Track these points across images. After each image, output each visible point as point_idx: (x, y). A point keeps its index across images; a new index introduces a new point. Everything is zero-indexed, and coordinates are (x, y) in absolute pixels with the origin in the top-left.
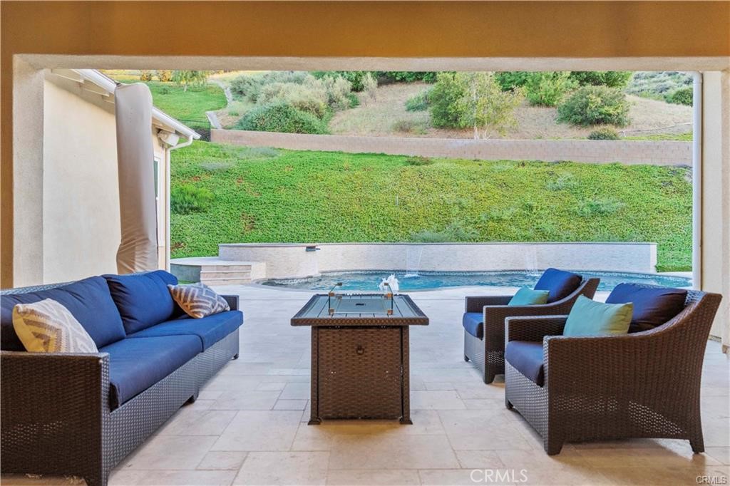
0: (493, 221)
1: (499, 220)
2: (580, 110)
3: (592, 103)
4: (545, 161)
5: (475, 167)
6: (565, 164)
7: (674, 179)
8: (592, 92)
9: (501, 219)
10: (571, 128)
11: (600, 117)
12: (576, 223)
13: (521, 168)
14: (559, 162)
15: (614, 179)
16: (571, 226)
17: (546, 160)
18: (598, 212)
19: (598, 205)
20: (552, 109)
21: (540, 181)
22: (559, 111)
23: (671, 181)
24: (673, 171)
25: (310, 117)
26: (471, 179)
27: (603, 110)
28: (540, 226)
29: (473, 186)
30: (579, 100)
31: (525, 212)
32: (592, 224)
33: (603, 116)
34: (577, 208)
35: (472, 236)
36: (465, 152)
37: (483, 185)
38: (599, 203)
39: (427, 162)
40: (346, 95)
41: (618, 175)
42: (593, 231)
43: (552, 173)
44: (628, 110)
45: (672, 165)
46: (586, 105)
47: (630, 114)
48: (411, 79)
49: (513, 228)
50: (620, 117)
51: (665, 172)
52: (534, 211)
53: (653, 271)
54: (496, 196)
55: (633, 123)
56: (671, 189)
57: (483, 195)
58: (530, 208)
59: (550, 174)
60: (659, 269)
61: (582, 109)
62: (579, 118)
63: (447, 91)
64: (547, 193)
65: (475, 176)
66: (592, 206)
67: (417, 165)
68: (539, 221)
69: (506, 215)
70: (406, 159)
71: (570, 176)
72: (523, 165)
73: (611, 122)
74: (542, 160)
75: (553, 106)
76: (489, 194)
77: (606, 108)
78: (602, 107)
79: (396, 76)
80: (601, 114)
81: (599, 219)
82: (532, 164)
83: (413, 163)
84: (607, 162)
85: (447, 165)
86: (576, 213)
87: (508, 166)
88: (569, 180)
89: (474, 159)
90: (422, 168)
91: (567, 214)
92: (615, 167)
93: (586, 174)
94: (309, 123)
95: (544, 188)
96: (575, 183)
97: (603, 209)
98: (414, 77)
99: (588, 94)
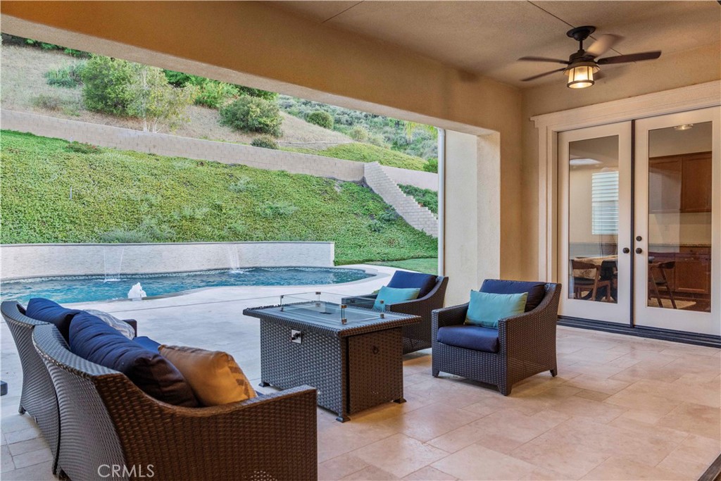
0: (187, 220)
1: (192, 219)
2: (241, 117)
3: (253, 112)
4: (221, 162)
5: (153, 162)
6: (241, 167)
7: (328, 189)
8: (252, 102)
9: (194, 218)
10: (233, 132)
11: (260, 126)
12: (261, 224)
13: (200, 168)
14: (235, 165)
15: (285, 185)
16: (257, 226)
17: (224, 162)
18: (278, 214)
19: (277, 208)
20: (214, 111)
21: (222, 182)
22: (221, 114)
23: (326, 190)
24: (326, 182)
26: (152, 175)
27: (262, 120)
28: (231, 225)
29: (156, 182)
30: (241, 107)
31: (215, 212)
32: (275, 225)
33: (262, 126)
34: (259, 209)
35: (169, 235)
36: (138, 144)
37: (167, 181)
38: (277, 206)
39: (96, 151)
41: (286, 181)
42: (276, 231)
43: (232, 175)
44: (281, 124)
45: (324, 176)
46: (248, 113)
47: (282, 127)
49: (207, 228)
50: (276, 128)
51: (321, 182)
52: (224, 211)
53: (331, 265)
54: (183, 194)
55: (285, 135)
56: (328, 197)
57: (169, 193)
58: (220, 208)
59: (230, 176)
60: (336, 263)
61: (243, 115)
62: (242, 124)
64: (231, 193)
65: (155, 172)
66: (272, 208)
67: (82, 152)
68: (230, 221)
69: (199, 214)
70: (66, 144)
71: (248, 179)
72: (202, 164)
73: (266, 132)
74: (219, 161)
75: (215, 108)
76: (175, 192)
77: (265, 119)
78: (260, 117)
80: (260, 123)
81: (279, 220)
82: (211, 164)
83: (77, 150)
84: (276, 169)
85: (123, 157)
86: (260, 215)
87: (187, 165)
88: (248, 182)
89: (149, 153)
90: (91, 156)
91: (252, 215)
92: (283, 174)
93: (261, 179)
95: (227, 189)
96: (254, 186)
97: (281, 211)
99: (249, 103)
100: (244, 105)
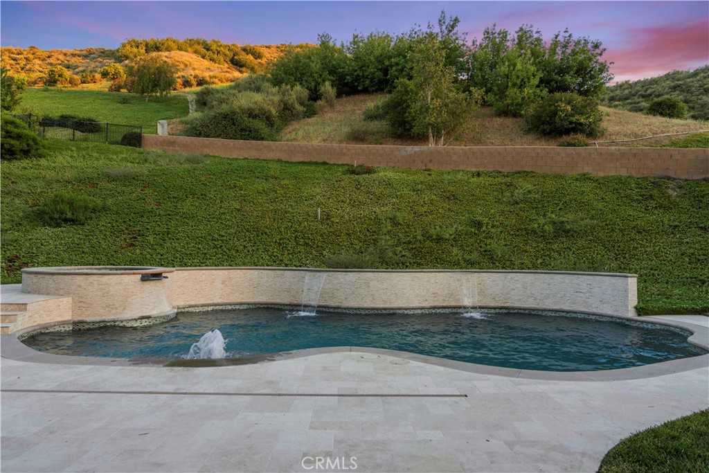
0: (431, 241)
1: (439, 239)
2: (548, 119)
3: (561, 111)
4: (503, 171)
5: (423, 177)
6: (525, 174)
7: (655, 192)
8: (561, 100)
10: (538, 139)
11: (570, 126)
12: (534, 245)
13: (475, 179)
14: (519, 173)
15: (583, 192)
16: (528, 248)
17: (505, 170)
18: (562, 231)
19: (563, 222)
20: (519, 119)
21: (495, 193)
22: (526, 121)
23: (651, 195)
24: (653, 183)
25: (259, 124)
26: (414, 191)
27: (574, 119)
28: (489, 247)
29: (415, 197)
30: (547, 108)
31: (473, 230)
32: (555, 246)
33: (574, 125)
34: (536, 226)
36: (414, 161)
37: (427, 197)
38: (564, 219)
39: (369, 171)
40: (302, 104)
41: (587, 187)
42: (556, 255)
43: (511, 185)
44: (601, 120)
45: (652, 176)
46: (555, 114)
47: (604, 124)
48: (373, 88)
49: (455, 251)
50: (592, 126)
51: (644, 184)
52: (484, 228)
53: (631, 314)
54: (440, 211)
55: (606, 133)
56: (652, 203)
57: (425, 209)
58: (479, 225)
59: (508, 186)
60: (640, 311)
61: (550, 117)
62: (547, 127)
63: (404, 98)
64: (501, 207)
65: (420, 187)
66: (555, 223)
67: (357, 174)
68: (488, 241)
70: (346, 168)
71: (530, 187)
72: (479, 175)
73: (582, 131)
74: (500, 170)
75: (521, 116)
76: (433, 208)
77: (577, 117)
78: (573, 115)
79: (358, 86)
80: (571, 123)
81: (564, 239)
82: (488, 174)
83: (353, 173)
84: (575, 173)
85: (391, 174)
86: (535, 233)
87: (459, 176)
88: (529, 192)
89: (424, 168)
90: (361, 178)
91: (524, 233)
92: (585, 178)
94: (256, 131)
95: (499, 201)
96: (537, 196)
97: (568, 227)
98: (376, 87)
99: (557, 102)
100: (550, 106)
